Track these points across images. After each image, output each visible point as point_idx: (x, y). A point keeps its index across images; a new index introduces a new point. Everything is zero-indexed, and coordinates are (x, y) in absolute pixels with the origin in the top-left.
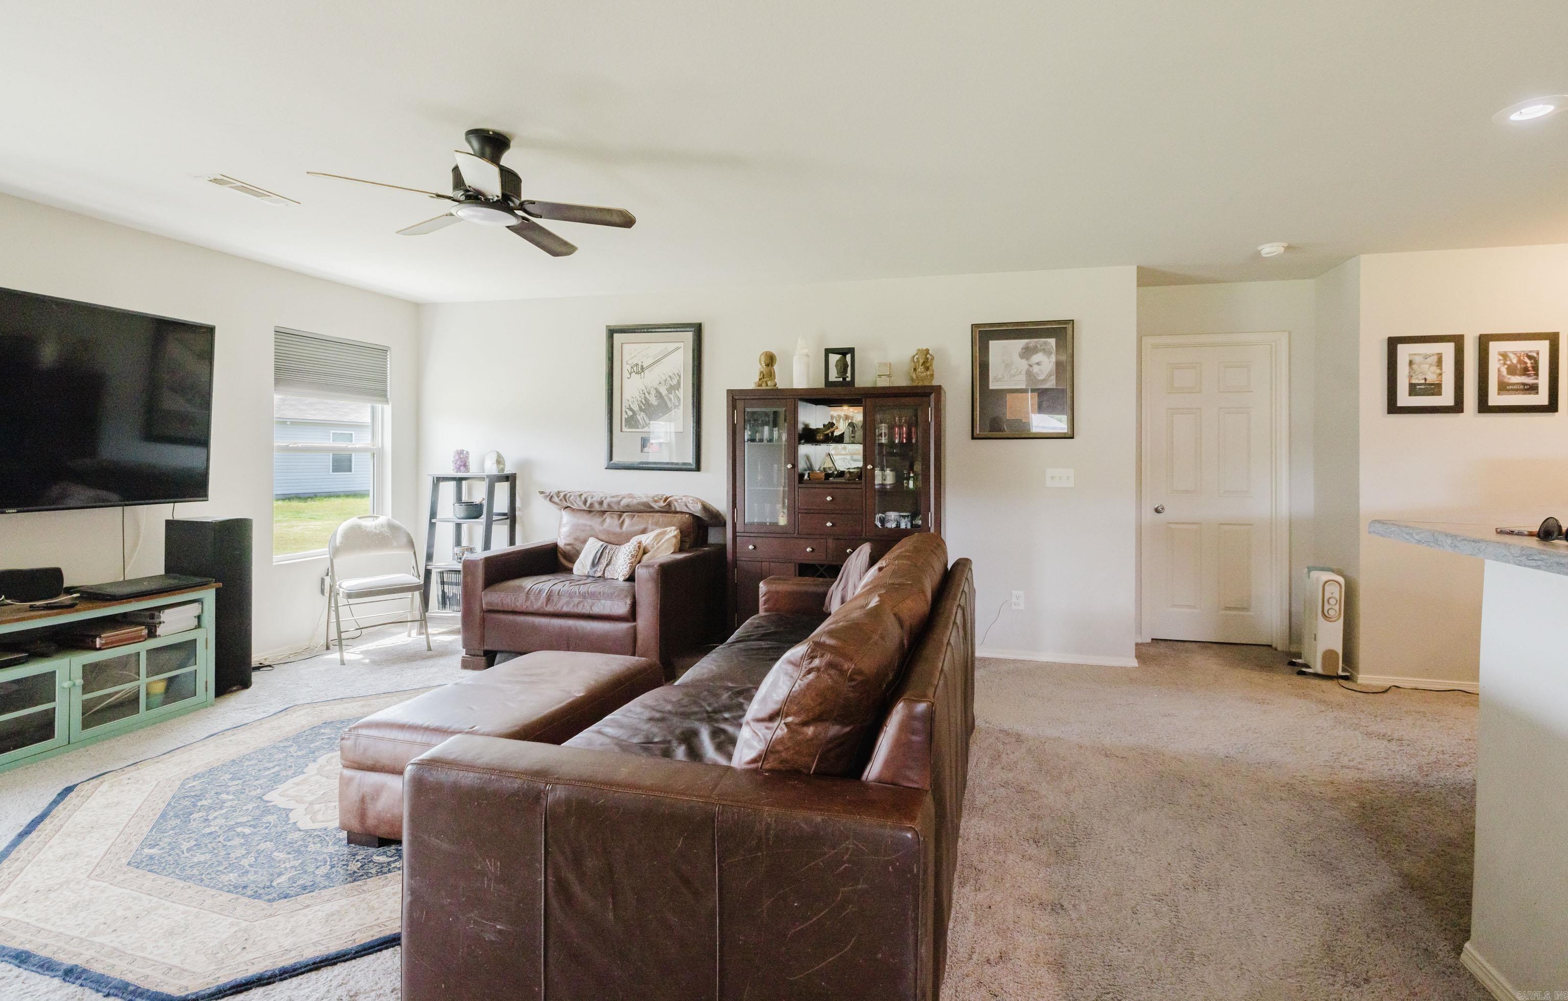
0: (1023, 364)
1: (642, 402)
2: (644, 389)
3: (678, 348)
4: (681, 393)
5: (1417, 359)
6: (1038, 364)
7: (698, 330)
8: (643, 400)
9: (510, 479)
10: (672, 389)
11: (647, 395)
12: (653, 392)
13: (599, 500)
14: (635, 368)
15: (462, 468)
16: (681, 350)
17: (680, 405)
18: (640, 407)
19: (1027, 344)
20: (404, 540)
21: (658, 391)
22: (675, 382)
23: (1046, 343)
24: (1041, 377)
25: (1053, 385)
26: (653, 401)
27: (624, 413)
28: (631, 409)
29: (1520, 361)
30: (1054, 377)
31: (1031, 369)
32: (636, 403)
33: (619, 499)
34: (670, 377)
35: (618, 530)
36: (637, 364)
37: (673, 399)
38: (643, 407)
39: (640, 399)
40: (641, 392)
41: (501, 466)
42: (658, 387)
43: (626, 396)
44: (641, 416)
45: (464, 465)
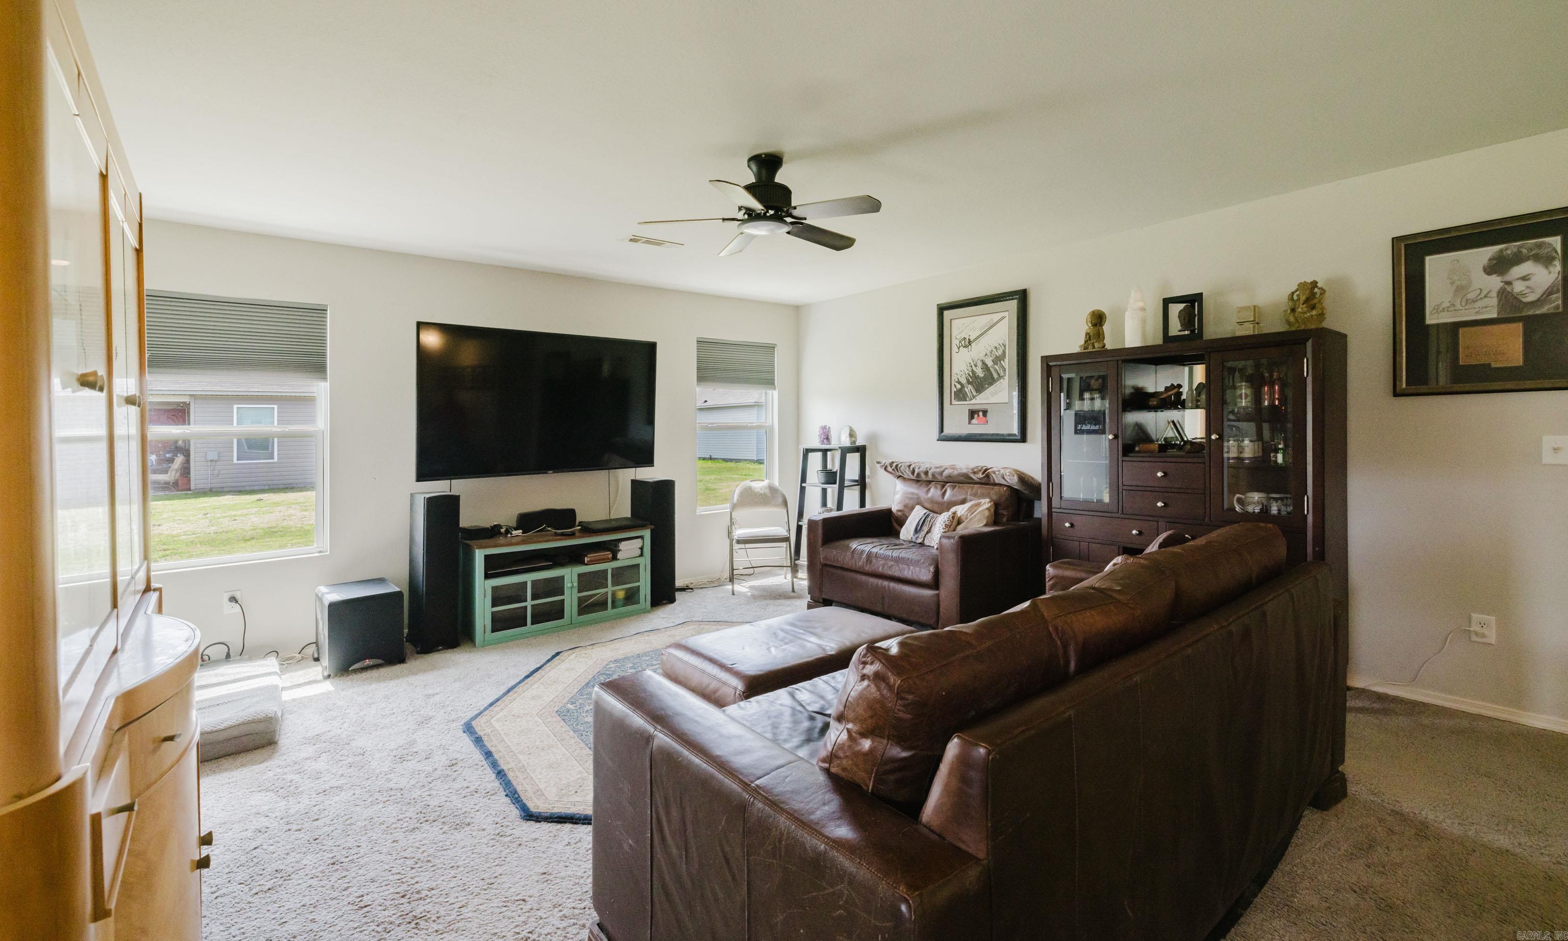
0: (1495, 282)
1: (969, 375)
2: (971, 362)
3: (1003, 318)
4: (1006, 364)
6: (1524, 278)
7: (1022, 297)
8: (970, 373)
9: (861, 450)
10: (998, 360)
11: (974, 368)
12: (980, 364)
13: (924, 470)
14: (963, 342)
15: (825, 441)
16: (1007, 320)
17: (1005, 375)
18: (968, 380)
20: (780, 500)
21: (984, 363)
22: (1000, 352)
23: (1541, 245)
24: (1531, 298)
25: (1557, 307)
26: (980, 373)
27: (953, 386)
28: (959, 382)
30: (1556, 295)
31: (1509, 289)
32: (964, 376)
33: (942, 469)
34: (996, 348)
35: (940, 499)
36: (965, 338)
37: (998, 369)
38: (971, 380)
39: (968, 372)
40: (969, 365)
41: (853, 439)
42: (984, 359)
43: (955, 370)
44: (969, 389)
45: (828, 438)
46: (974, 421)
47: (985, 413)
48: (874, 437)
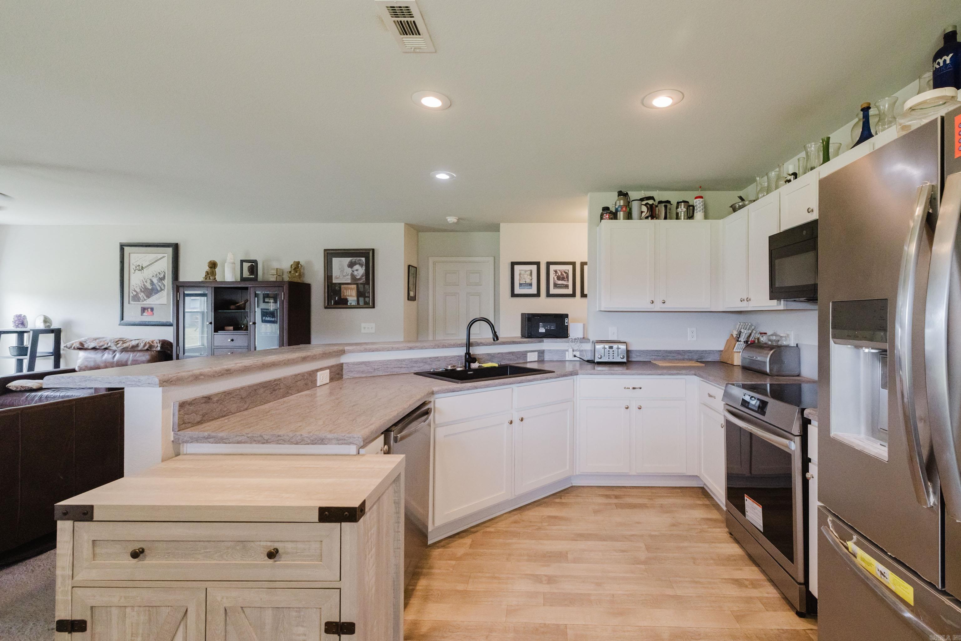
0: (349, 270)
1: (142, 287)
2: (143, 279)
3: (164, 257)
4: (165, 282)
5: (523, 272)
6: (357, 270)
7: (176, 247)
9: (56, 331)
10: (162, 279)
11: (145, 283)
12: (149, 281)
14: (138, 268)
15: (20, 325)
16: (166, 258)
17: (165, 288)
18: (141, 290)
19: (351, 260)
21: (152, 281)
22: (162, 276)
23: (360, 260)
24: (358, 277)
25: (364, 281)
26: (149, 286)
27: (131, 293)
28: (135, 291)
29: (562, 274)
30: (364, 277)
31: (353, 273)
32: (138, 287)
34: (159, 273)
36: (139, 265)
37: (161, 285)
38: (143, 290)
39: (141, 285)
40: (141, 281)
41: (48, 324)
42: (152, 279)
43: (132, 283)
44: (142, 295)
45: (23, 324)
46: (145, 314)
47: (152, 309)
48: (69, 324)
